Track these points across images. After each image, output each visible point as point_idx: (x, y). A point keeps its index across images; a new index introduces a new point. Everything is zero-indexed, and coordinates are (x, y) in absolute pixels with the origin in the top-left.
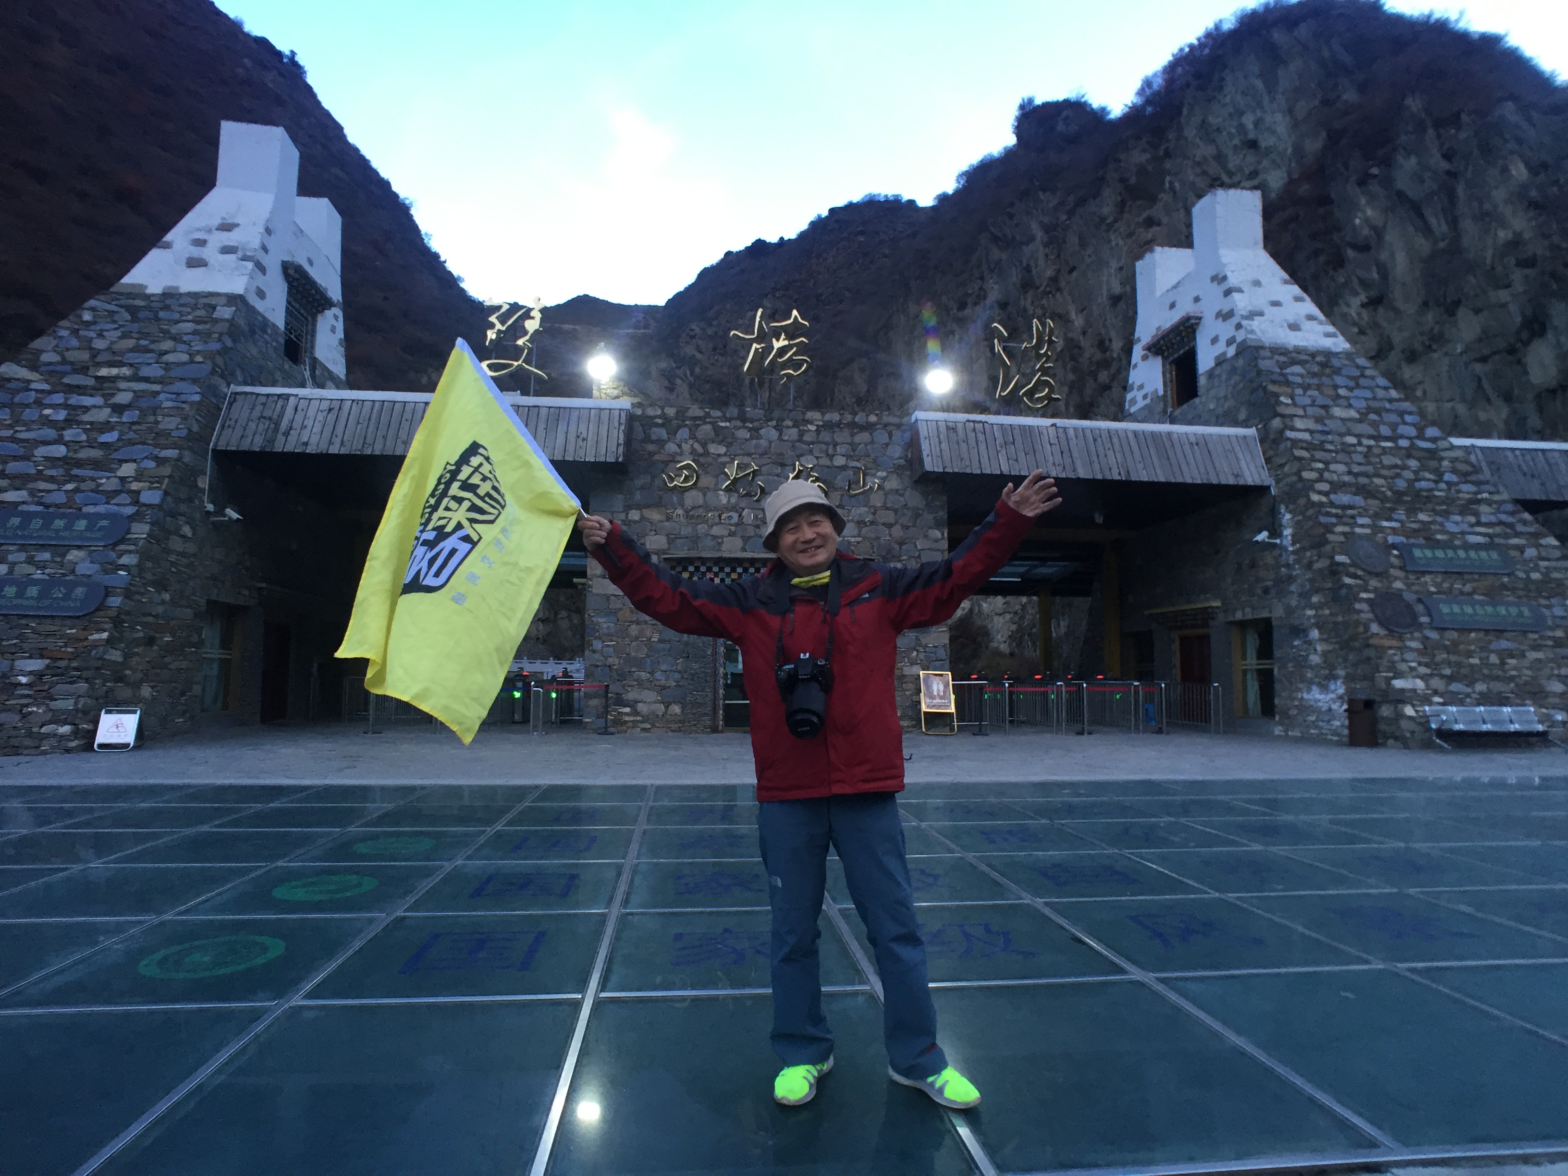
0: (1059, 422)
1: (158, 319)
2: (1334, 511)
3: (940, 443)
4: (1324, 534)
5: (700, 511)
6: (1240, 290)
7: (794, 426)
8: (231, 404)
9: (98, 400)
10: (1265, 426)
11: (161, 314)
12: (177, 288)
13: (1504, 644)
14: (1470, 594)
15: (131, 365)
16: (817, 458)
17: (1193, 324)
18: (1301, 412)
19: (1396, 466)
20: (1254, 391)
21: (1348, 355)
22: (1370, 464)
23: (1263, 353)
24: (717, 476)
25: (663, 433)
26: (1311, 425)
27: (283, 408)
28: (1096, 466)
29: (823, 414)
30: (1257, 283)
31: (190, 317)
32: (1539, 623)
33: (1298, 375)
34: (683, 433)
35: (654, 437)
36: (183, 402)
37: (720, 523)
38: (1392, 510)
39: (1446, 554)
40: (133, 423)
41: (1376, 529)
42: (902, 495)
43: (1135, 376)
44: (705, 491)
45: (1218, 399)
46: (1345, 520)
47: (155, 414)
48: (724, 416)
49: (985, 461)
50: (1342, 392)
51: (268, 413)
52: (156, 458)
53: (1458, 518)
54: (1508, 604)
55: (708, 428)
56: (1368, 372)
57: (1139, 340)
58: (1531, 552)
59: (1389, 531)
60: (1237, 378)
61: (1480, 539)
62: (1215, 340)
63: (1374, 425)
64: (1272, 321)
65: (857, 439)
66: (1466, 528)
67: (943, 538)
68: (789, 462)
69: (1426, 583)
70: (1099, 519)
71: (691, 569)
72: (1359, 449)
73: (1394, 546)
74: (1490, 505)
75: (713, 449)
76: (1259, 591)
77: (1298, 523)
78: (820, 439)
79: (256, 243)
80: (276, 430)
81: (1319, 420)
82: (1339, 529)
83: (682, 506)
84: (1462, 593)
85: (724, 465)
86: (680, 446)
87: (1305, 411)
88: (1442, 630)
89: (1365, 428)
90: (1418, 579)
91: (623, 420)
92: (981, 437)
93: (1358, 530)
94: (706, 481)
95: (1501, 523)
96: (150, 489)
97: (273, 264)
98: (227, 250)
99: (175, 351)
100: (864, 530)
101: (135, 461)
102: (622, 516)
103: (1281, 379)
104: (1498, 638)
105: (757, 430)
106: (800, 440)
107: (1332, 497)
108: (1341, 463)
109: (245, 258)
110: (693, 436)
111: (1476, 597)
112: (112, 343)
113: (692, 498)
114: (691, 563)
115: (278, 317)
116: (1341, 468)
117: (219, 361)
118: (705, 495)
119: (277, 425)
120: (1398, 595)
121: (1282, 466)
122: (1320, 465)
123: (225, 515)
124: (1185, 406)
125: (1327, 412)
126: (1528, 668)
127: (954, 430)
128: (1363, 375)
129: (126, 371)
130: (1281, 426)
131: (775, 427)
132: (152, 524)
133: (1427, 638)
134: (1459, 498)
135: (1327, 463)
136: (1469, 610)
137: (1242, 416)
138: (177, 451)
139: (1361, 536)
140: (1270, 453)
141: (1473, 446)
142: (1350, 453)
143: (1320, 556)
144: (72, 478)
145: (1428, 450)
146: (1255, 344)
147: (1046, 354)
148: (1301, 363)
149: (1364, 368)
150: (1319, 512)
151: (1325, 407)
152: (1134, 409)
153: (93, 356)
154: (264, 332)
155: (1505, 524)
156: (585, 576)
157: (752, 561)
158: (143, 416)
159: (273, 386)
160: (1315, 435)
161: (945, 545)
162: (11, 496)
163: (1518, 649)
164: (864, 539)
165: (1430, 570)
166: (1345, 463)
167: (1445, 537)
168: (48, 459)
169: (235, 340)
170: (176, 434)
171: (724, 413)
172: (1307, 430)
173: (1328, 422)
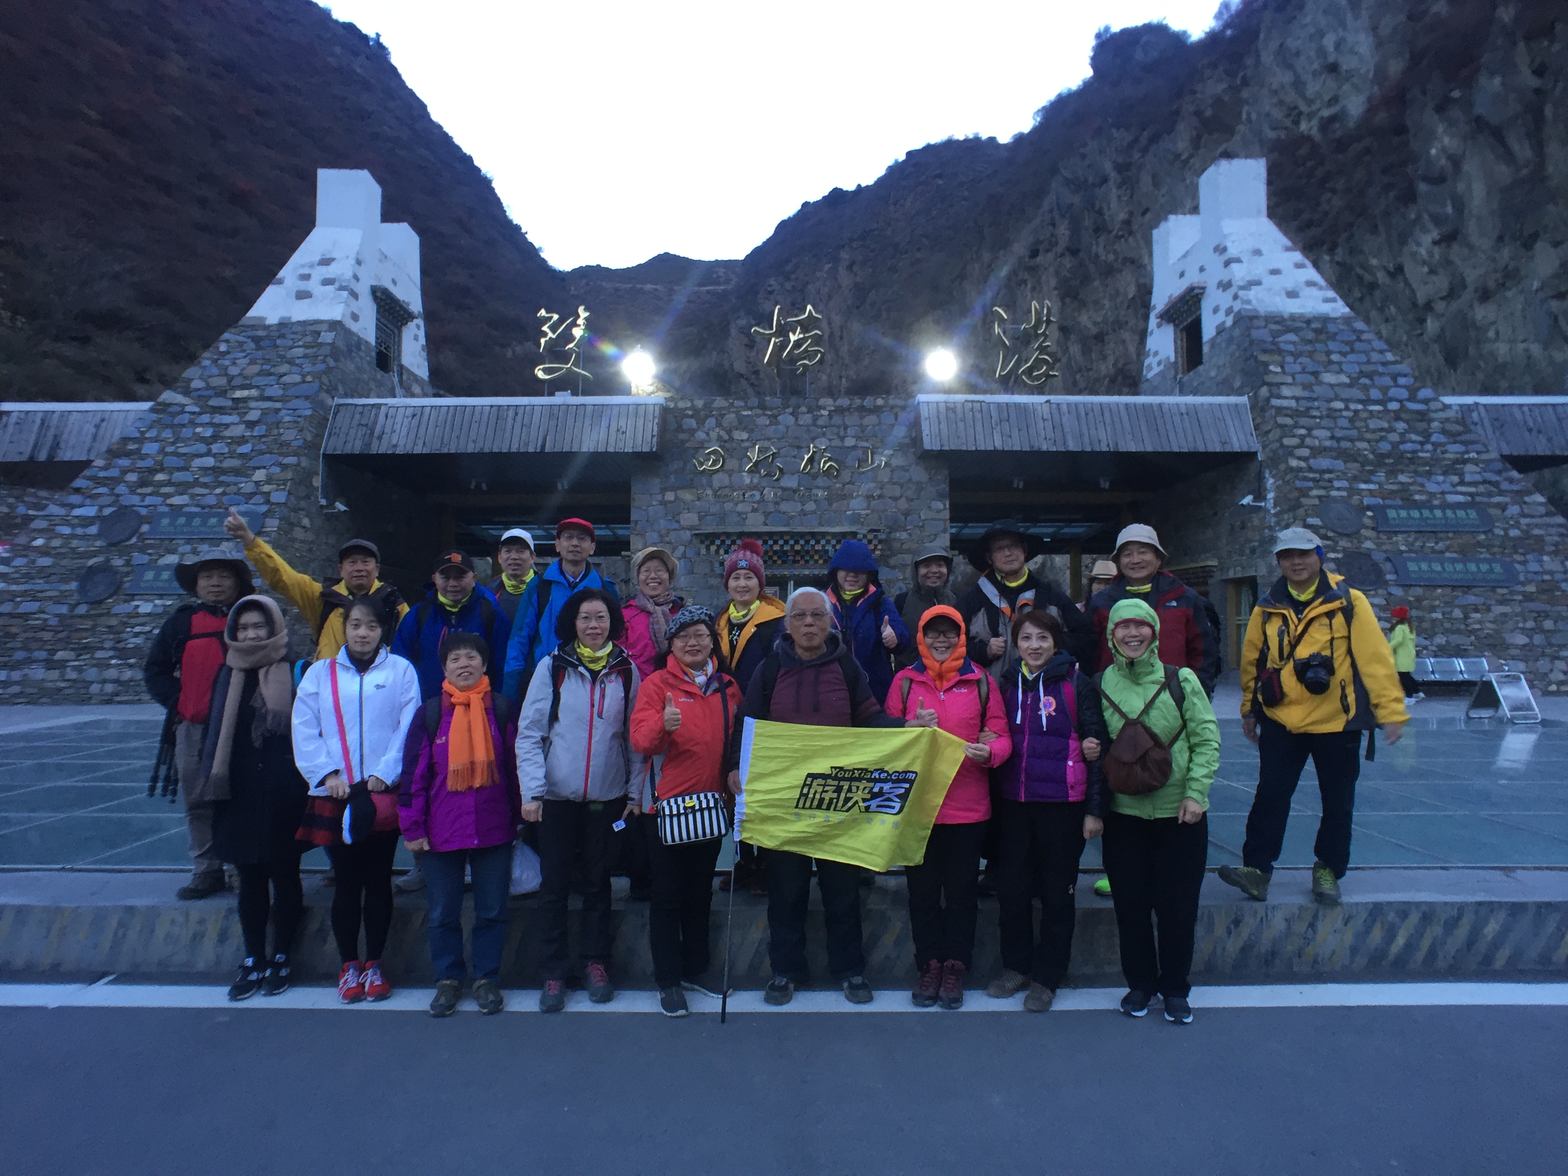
0: (1054, 398)
1: (276, 346)
2: (1311, 475)
3: (939, 423)
4: (1298, 498)
5: (727, 491)
6: (1238, 260)
7: (808, 412)
8: (335, 414)
9: (234, 418)
10: (1255, 394)
11: (278, 342)
12: (290, 318)
13: (1471, 599)
14: (1442, 552)
15: (258, 387)
16: (830, 440)
17: (1197, 295)
18: (1289, 380)
19: (1382, 429)
20: (1247, 359)
21: (1346, 320)
22: (1354, 427)
23: (1256, 323)
24: (740, 460)
25: (693, 423)
26: (1298, 392)
27: (377, 416)
28: (1086, 440)
29: (835, 401)
30: (1258, 252)
31: (301, 343)
32: (1511, 578)
33: (1291, 342)
34: (711, 422)
35: (685, 427)
36: (299, 417)
37: (744, 501)
38: (1372, 472)
39: (1421, 514)
40: (261, 437)
41: (1352, 491)
42: (907, 471)
43: (1151, 343)
44: (730, 473)
45: (1218, 368)
46: (1321, 483)
47: (278, 428)
48: (746, 406)
49: (980, 437)
50: (1335, 357)
51: (364, 421)
52: (280, 464)
53: (1441, 478)
54: (1478, 561)
55: (733, 416)
56: (1365, 336)
57: (1154, 307)
58: (1514, 510)
59: (1367, 493)
60: (1234, 347)
61: (1461, 498)
62: (1216, 310)
63: (1365, 388)
64: (1270, 290)
65: (866, 421)
66: (1447, 487)
67: (945, 508)
68: (804, 444)
69: (1397, 543)
70: (1105, 484)
72: (1345, 413)
73: (1369, 508)
74: (1477, 465)
75: (737, 435)
76: (1247, 551)
77: (1278, 487)
78: (833, 422)
79: (349, 274)
80: (372, 434)
81: (1307, 387)
82: (1315, 492)
83: (711, 487)
84: (1433, 551)
85: (747, 449)
86: (708, 434)
87: (1294, 379)
88: (1407, 586)
89: (1357, 393)
90: (1389, 538)
91: (657, 413)
92: (978, 416)
93: (1334, 493)
94: (732, 464)
95: (1485, 482)
96: (277, 490)
97: (363, 289)
98: (327, 282)
99: (290, 373)
100: (873, 503)
101: (264, 467)
102: (660, 497)
103: (1273, 347)
104: (1466, 593)
105: (775, 417)
106: (815, 425)
107: (1311, 461)
108: (1324, 428)
109: (342, 288)
110: (719, 425)
111: (1447, 555)
112: (243, 369)
113: (719, 480)
114: (718, 538)
115: (370, 336)
116: (1326, 434)
118: (730, 476)
119: (373, 429)
120: (1367, 555)
121: (1268, 432)
122: (1303, 432)
123: (334, 508)
124: (1191, 373)
125: (1317, 378)
126: (1491, 622)
127: (954, 410)
128: (1359, 339)
129: (254, 392)
130: (1268, 395)
131: (792, 414)
132: (280, 519)
133: (1390, 594)
134: (1444, 459)
135: (1310, 429)
136: (1437, 567)
137: (1237, 384)
138: (296, 458)
139: (1335, 500)
140: (1259, 420)
141: (1477, 404)
142: (1335, 418)
143: (1295, 519)
144: (220, 484)
145: (1418, 412)
146: (1249, 314)
147: (1044, 333)
148: (1296, 331)
149: (1362, 332)
150: (1296, 477)
151: (1315, 374)
152: (1150, 375)
153: (229, 381)
154: (359, 349)
155: (1490, 483)
156: (629, 550)
157: (771, 534)
158: (269, 430)
159: (368, 397)
160: (1302, 402)
161: (947, 515)
162: (177, 500)
163: (1484, 604)
164: (873, 511)
165: (1403, 529)
166: (1328, 429)
167: (1424, 498)
168: (201, 469)
169: (336, 360)
170: (293, 444)
171: (746, 403)
172: (1293, 398)
173: (1316, 388)
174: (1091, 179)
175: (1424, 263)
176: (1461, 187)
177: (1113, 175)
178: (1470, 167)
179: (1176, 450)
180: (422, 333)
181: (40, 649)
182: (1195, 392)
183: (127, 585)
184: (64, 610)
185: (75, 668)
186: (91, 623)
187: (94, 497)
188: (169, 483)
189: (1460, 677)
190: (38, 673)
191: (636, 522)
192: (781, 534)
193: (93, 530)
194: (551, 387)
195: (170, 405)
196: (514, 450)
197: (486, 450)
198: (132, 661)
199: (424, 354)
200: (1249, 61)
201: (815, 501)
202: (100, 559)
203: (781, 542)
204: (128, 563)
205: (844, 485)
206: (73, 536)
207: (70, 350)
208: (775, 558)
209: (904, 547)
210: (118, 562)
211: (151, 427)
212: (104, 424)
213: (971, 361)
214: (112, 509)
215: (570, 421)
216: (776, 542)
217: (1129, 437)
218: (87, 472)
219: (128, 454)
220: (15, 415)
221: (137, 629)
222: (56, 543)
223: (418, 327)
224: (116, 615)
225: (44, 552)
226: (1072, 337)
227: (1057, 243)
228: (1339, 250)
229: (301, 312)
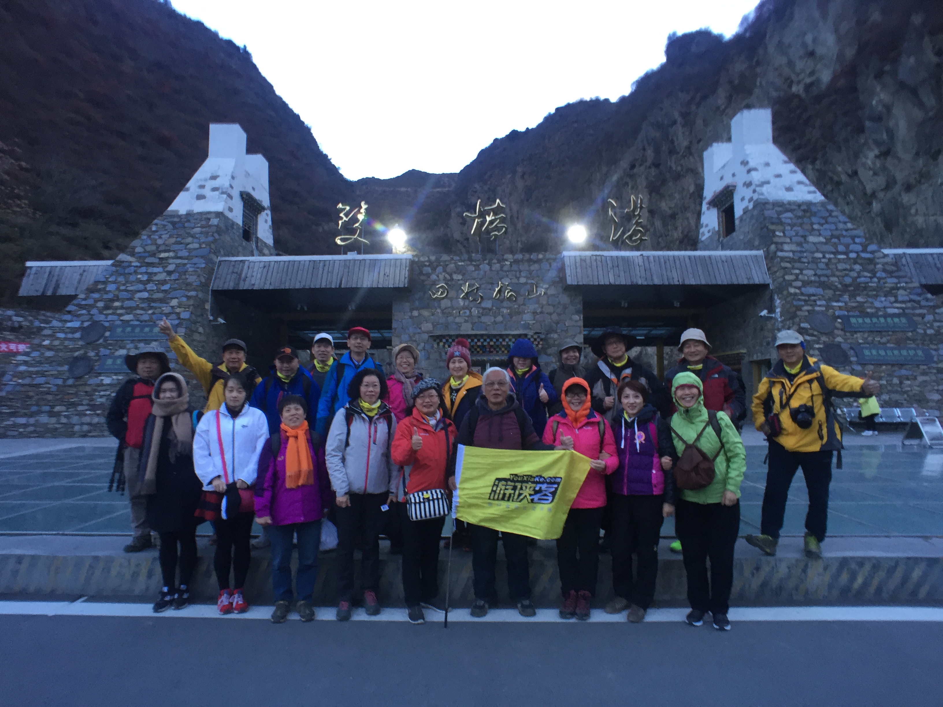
0: (645, 253)
1: (184, 227)
2: (803, 298)
3: (576, 268)
4: (796, 312)
5: (450, 310)
6: (755, 169)
7: (498, 263)
8: (219, 267)
9: (160, 269)
10: (767, 249)
11: (186, 225)
12: (193, 211)
13: (903, 372)
14: (884, 344)
15: (174, 251)
16: (511, 279)
17: (731, 190)
18: (788, 240)
19: (846, 270)
20: (762, 229)
21: (823, 204)
22: (828, 268)
23: (767, 206)
24: (457, 291)
25: (429, 270)
26: (794, 247)
27: (243, 267)
28: (665, 277)
29: (513, 255)
30: (767, 164)
31: (199, 225)
32: (929, 359)
33: (789, 218)
34: (440, 269)
35: (424, 272)
36: (198, 268)
37: (460, 316)
38: (841, 296)
39: (871, 320)
40: (176, 280)
42: (557, 297)
43: (704, 219)
44: (451, 299)
45: (745, 233)
46: (809, 303)
47: (185, 275)
48: (461, 259)
49: (601, 277)
50: (816, 227)
51: (236, 270)
52: (186, 296)
53: (883, 299)
54: (908, 349)
55: (453, 265)
56: (834, 214)
57: (705, 198)
58: (929, 317)
59: (838, 308)
60: (754, 221)
61: (896, 311)
62: (743, 199)
63: (835, 245)
64: (775, 186)
65: (532, 268)
66: (887, 304)
67: (580, 319)
68: (495, 282)
69: (857, 338)
70: (677, 304)
71: (444, 340)
72: (823, 260)
73: (839, 317)
74: (905, 290)
75: (455, 277)
76: (765, 344)
77: (783, 305)
78: (513, 268)
79: (227, 184)
80: (240, 278)
81: (800, 244)
83: (440, 307)
84: (879, 342)
85: (461, 285)
86: (438, 276)
87: (791, 240)
88: (863, 365)
89: (828, 248)
90: (852, 335)
91: (408, 264)
92: (599, 263)
93: (817, 308)
94: (452, 294)
95: (911, 301)
96: (184, 311)
97: (236, 194)
98: (214, 189)
99: (193, 243)
100: (538, 316)
101: (177, 298)
102: (409, 314)
103: (778, 221)
104: (900, 368)
105: (478, 266)
106: (501, 270)
107: (803, 289)
108: (810, 269)
109: (223, 193)
110: (445, 271)
111: (888, 345)
112: (166, 240)
113: (445, 303)
114: (444, 338)
115: (239, 221)
116: (811, 272)
117: (213, 246)
118: (451, 301)
119: (240, 275)
120: (839, 345)
121: (776, 272)
122: (797, 271)
123: (217, 321)
124: (728, 237)
125: (805, 239)
126: (916, 386)
127: (585, 261)
128: (830, 215)
129: (171, 254)
130: (775, 249)
131: (488, 264)
132: (186, 328)
133: (853, 370)
134: (885, 287)
135: (801, 270)
136: (882, 353)
137: (757, 243)
138: (196, 292)
139: (818, 312)
140: (770, 265)
141: (904, 254)
142: (817, 264)
143: (793, 324)
144: (151, 308)
145: (869, 259)
146: (763, 201)
147: (639, 215)
148: (791, 211)
149: (832, 211)
150: (793, 299)
151: (804, 237)
152: (703, 238)
153: (158, 248)
154: (233, 228)
155: (914, 301)
156: (391, 345)
157: (476, 336)
158: (180, 276)
159: (238, 256)
160: (796, 254)
161: (581, 323)
162: (126, 317)
163: (912, 375)
164: (537, 322)
165: (861, 330)
166: (813, 269)
167: (873, 311)
168: (140, 299)
169: (219, 235)
170: (195, 284)
171: (460, 257)
172: (791, 251)
173: (805, 245)
174: (666, 122)
175: (870, 169)
176: (891, 124)
177: (679, 120)
178: (898, 111)
179: (720, 283)
180: (269, 219)
181: (45, 405)
182: (731, 249)
183: (96, 368)
184: (60, 382)
185: (65, 416)
186: (75, 389)
187: (78, 316)
188: (122, 308)
189: (899, 420)
190: (44, 419)
191: (395, 329)
192: (482, 336)
193: (78, 335)
194: (345, 250)
195: (123, 262)
196: (323, 286)
197: (307, 287)
198: (98, 412)
199: (271, 231)
200: (761, 51)
201: (502, 316)
202: (82, 352)
203: (482, 340)
204: (97, 355)
205: (519, 306)
206: (66, 339)
207: (66, 231)
208: (478, 350)
209: (556, 343)
210: (91, 354)
211: (111, 275)
212: (85, 274)
213: (595, 231)
214: (90, 323)
215: (356, 269)
216: (479, 340)
217: (691, 276)
218: (75, 302)
219: (98, 291)
220: (34, 269)
221: (102, 393)
222: (56, 343)
223: (267, 215)
224: (90, 385)
225: (49, 348)
226: (656, 216)
227: (646, 161)
228: (818, 162)
229: (199, 207)
